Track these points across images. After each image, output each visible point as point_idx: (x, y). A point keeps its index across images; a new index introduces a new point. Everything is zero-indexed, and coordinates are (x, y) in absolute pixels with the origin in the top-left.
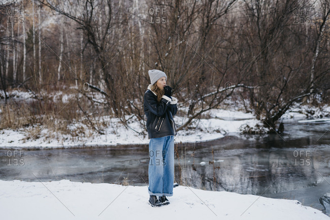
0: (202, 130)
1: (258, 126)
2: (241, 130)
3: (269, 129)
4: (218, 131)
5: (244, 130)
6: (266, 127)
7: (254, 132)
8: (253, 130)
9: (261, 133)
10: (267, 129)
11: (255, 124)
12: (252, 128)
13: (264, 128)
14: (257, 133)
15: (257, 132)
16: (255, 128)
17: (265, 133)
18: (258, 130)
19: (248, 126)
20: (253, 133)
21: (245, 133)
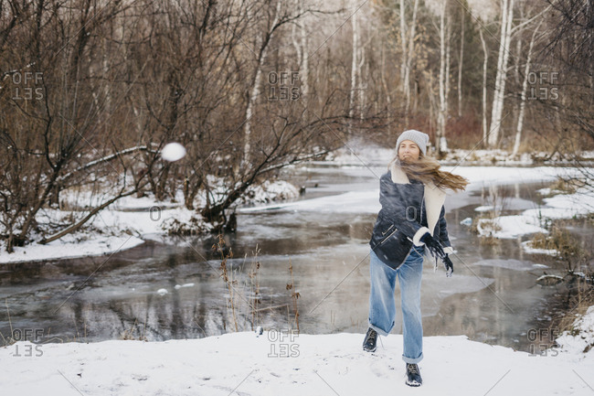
0: (100, 232)
1: (194, 220)
2: (164, 229)
3: (213, 224)
4: (129, 232)
5: (170, 228)
6: (207, 222)
7: (189, 231)
8: (187, 228)
9: (200, 233)
10: (209, 226)
11: (190, 218)
12: (185, 225)
13: (205, 223)
14: (194, 233)
15: (194, 231)
16: (191, 223)
17: (207, 232)
18: (195, 228)
19: (176, 221)
20: (188, 233)
21: (173, 233)
